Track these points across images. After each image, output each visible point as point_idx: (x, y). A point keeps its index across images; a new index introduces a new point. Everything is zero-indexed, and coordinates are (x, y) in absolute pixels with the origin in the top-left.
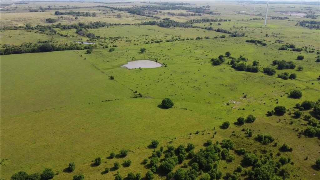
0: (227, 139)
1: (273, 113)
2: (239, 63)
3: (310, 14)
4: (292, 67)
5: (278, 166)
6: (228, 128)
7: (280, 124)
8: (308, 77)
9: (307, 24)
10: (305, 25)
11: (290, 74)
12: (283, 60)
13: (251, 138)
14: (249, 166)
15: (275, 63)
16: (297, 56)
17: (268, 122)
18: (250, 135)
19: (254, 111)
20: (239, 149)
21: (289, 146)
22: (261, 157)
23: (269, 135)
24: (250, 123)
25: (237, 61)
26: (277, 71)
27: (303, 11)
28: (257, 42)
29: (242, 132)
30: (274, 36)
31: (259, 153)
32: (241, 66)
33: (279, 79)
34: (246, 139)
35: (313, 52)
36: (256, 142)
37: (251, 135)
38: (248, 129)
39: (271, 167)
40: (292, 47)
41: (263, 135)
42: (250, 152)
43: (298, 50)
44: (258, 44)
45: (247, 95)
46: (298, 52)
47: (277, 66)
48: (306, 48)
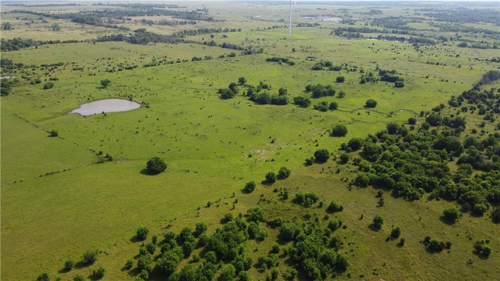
0: (254, 208)
1: (313, 160)
2: (260, 93)
3: (346, 18)
4: (332, 93)
5: (328, 234)
6: (254, 192)
7: (324, 175)
8: (353, 106)
9: (344, 33)
10: (342, 34)
11: (329, 103)
12: (318, 85)
13: (287, 200)
14: (289, 242)
15: (308, 89)
16: (336, 78)
17: (308, 175)
18: (285, 197)
19: (287, 160)
20: (272, 220)
21: (339, 204)
22: (304, 225)
23: (311, 193)
24: (283, 179)
25: (256, 90)
26: (311, 100)
27: (338, 15)
28: (281, 61)
29: (274, 193)
30: (304, 50)
31: (300, 221)
32: (262, 98)
33: (317, 112)
34: (280, 203)
35: (355, 70)
36: (295, 205)
37: (287, 196)
38: (283, 188)
39: (318, 237)
40: (328, 64)
41: (304, 194)
42: (288, 222)
43: (337, 69)
44: (283, 64)
45: (275, 139)
46: (337, 72)
47: (311, 93)
48: (346, 65)
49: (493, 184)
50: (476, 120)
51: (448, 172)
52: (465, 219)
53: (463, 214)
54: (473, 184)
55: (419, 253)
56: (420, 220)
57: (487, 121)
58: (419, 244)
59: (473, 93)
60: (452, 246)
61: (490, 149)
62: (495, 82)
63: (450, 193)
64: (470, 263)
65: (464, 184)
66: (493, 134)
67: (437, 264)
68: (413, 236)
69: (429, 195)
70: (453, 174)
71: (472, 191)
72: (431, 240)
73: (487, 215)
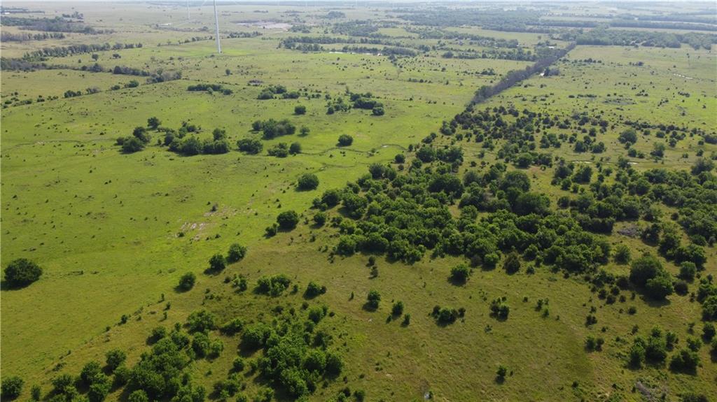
0: (197, 311)
1: (277, 229)
2: (184, 139)
3: (297, 25)
4: (290, 131)
5: (310, 329)
6: (194, 287)
7: (294, 247)
8: (322, 145)
9: (297, 45)
10: (294, 46)
11: (289, 145)
12: (270, 120)
13: (246, 292)
14: (256, 351)
15: (256, 127)
16: (294, 109)
17: (273, 250)
18: (243, 287)
19: (239, 234)
20: (228, 323)
21: (319, 284)
22: (275, 323)
23: (279, 275)
24: (236, 261)
25: (178, 134)
26: (264, 142)
27: (284, 19)
28: (211, 90)
29: (226, 284)
30: (243, 71)
31: (269, 318)
32: (190, 145)
33: (273, 158)
34: (236, 298)
35: (318, 96)
36: (258, 296)
37: (245, 285)
38: (237, 276)
39: (297, 335)
40: (280, 90)
41: (269, 278)
42: (252, 322)
43: (293, 96)
44: (214, 93)
45: (217, 205)
46: (294, 100)
47: (261, 132)
48: (306, 90)
49: (502, 227)
50: (474, 149)
51: (450, 220)
52: (478, 276)
53: (474, 270)
54: (480, 231)
55: (428, 330)
56: (424, 287)
57: (486, 150)
58: (427, 318)
59: (467, 116)
60: (466, 313)
61: (493, 184)
62: (489, 99)
63: (455, 245)
64: (488, 329)
65: (471, 232)
66: (494, 164)
67: (451, 339)
68: (419, 309)
69: (431, 252)
70: (456, 221)
71: (480, 240)
72: (441, 310)
73: (500, 266)
